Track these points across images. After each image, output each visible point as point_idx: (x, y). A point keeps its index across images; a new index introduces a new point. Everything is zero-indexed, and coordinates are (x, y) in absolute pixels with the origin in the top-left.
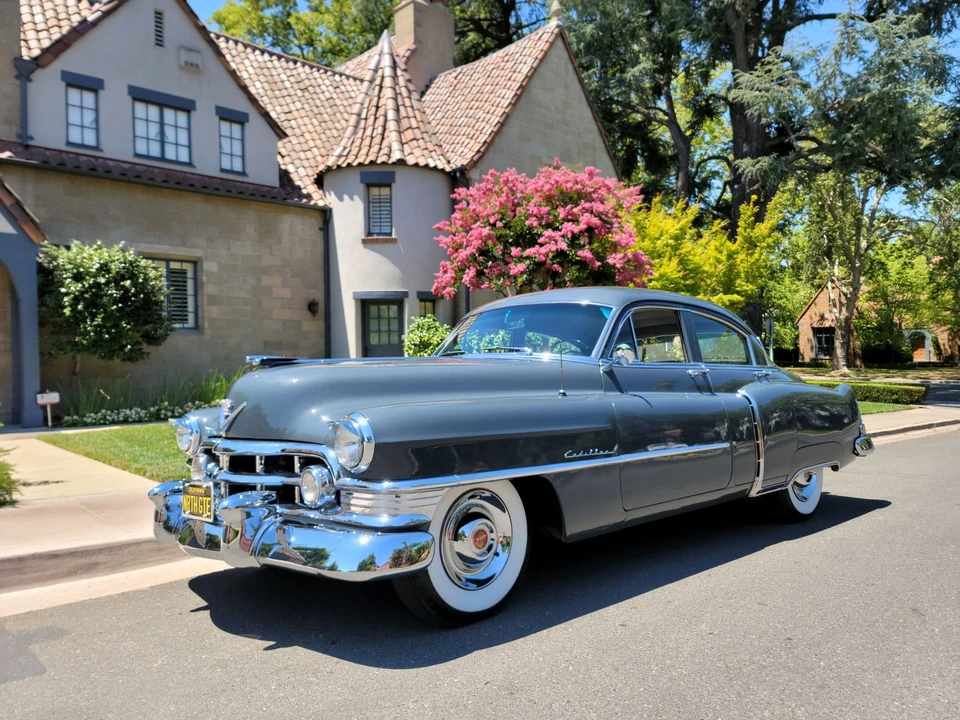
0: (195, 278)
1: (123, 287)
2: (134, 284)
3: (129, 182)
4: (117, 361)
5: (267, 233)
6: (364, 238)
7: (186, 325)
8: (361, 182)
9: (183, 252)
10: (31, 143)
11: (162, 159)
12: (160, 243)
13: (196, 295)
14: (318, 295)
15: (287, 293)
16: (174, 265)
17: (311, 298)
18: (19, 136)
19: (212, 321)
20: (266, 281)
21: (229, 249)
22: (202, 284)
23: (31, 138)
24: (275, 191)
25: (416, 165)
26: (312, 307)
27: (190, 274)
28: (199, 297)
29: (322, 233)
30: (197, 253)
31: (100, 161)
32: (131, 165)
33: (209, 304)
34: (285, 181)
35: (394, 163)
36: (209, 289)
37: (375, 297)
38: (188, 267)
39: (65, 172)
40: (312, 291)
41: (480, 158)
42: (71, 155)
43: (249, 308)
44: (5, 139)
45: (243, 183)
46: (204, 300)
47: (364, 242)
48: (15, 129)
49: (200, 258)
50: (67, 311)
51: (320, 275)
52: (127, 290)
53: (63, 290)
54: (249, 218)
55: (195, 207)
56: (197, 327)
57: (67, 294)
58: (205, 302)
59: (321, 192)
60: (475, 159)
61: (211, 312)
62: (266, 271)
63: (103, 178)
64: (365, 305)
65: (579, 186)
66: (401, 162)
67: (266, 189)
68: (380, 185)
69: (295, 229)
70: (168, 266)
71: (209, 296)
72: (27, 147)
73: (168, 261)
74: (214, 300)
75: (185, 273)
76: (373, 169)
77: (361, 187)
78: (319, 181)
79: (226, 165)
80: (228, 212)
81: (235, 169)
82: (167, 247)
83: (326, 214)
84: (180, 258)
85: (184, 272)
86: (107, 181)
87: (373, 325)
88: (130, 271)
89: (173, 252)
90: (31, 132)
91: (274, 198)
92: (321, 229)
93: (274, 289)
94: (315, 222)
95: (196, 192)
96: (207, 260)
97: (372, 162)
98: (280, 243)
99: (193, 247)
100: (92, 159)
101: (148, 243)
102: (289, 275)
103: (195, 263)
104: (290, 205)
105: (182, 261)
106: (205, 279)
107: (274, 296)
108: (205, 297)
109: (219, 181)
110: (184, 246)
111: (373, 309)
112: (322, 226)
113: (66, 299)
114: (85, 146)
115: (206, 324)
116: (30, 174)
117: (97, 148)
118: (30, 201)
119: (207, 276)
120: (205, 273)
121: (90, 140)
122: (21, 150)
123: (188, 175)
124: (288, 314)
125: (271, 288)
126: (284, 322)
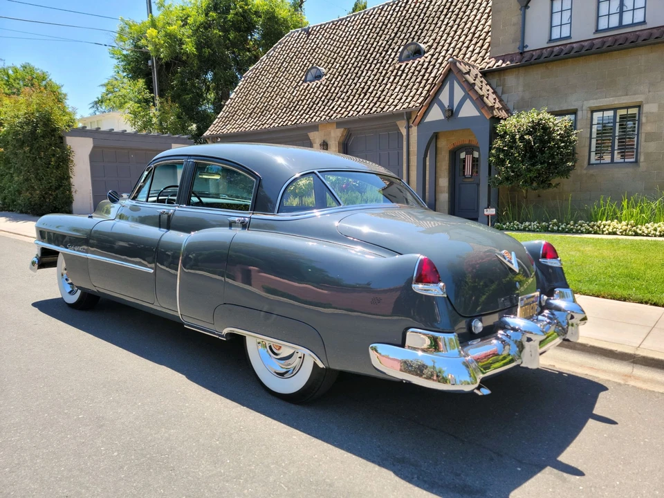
0: (639, 120)
7: (627, 160)
9: (625, 100)
10: (526, 50)
11: (620, 26)
12: (606, 97)
16: (623, 112)
18: (519, 48)
19: (648, 155)
22: (643, 124)
23: (527, 46)
28: (639, 136)
30: (638, 99)
32: (590, 42)
33: (646, 141)
36: (647, 128)
38: (634, 111)
39: (541, 63)
42: (548, 49)
44: (512, 53)
48: (518, 44)
49: (641, 102)
56: (636, 162)
58: (644, 140)
61: (647, 147)
63: (571, 57)
70: (615, 113)
71: (648, 134)
72: (522, 54)
73: (615, 109)
74: (651, 137)
84: (624, 105)
86: (564, 61)
90: (526, 43)
95: (636, 47)
96: (646, 103)
99: (635, 94)
100: (562, 47)
101: (596, 99)
103: (639, 107)
105: (627, 108)
106: (644, 120)
108: (643, 135)
110: (627, 95)
114: (561, 39)
115: (642, 158)
116: (522, 71)
117: (569, 37)
118: (521, 89)
119: (647, 117)
120: (644, 115)
121: (566, 33)
122: (518, 57)
123: (638, 33)
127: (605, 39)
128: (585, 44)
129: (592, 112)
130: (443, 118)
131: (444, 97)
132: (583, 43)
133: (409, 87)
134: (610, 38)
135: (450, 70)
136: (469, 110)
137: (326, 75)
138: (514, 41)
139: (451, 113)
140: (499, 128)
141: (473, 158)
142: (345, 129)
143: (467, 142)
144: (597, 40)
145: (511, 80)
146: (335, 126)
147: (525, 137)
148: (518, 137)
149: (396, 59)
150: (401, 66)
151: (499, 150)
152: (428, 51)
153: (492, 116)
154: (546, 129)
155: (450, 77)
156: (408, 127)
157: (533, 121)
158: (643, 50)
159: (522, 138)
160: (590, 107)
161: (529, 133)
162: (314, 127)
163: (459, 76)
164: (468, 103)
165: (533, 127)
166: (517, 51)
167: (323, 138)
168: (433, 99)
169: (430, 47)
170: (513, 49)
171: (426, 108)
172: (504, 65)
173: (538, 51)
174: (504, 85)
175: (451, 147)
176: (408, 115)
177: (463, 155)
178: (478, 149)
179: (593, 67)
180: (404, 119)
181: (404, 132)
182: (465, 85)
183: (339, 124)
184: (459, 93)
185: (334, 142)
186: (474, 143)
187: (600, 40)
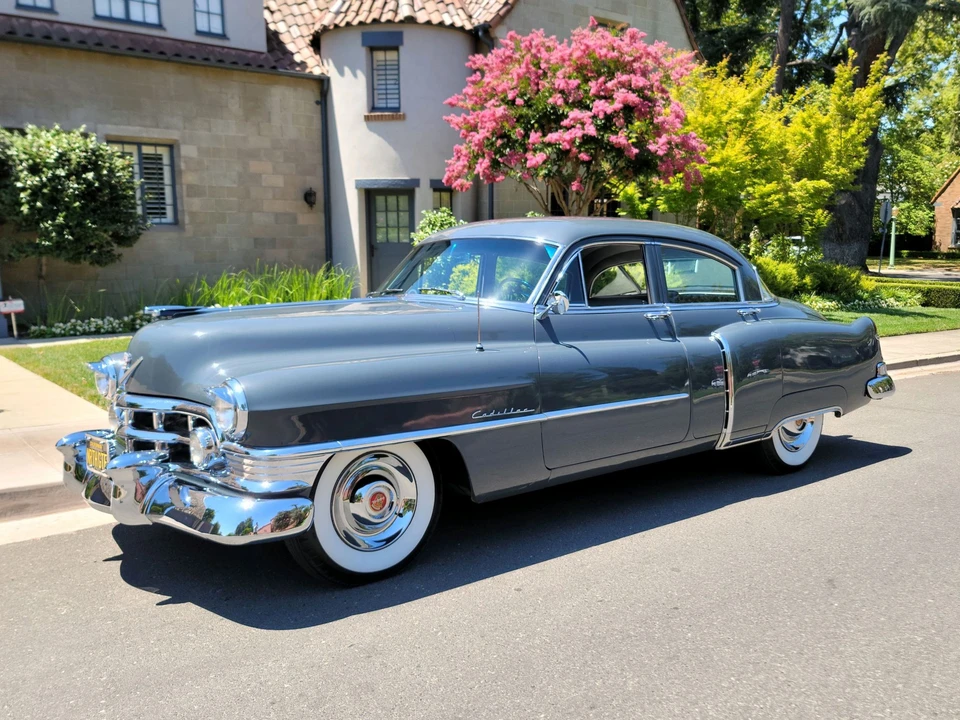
0: (172, 165)
1: (85, 180)
2: (98, 177)
3: (89, 50)
4: (85, 263)
5: (254, 109)
6: (366, 114)
7: (164, 220)
8: (363, 44)
9: (156, 134)
11: (127, 21)
12: (129, 124)
13: (173, 185)
14: (316, 183)
15: (279, 181)
16: (146, 150)
17: (308, 187)
19: (193, 214)
20: (255, 166)
21: (210, 130)
22: (180, 172)
24: (263, 57)
25: (429, 23)
26: (309, 197)
27: (166, 160)
28: (178, 187)
29: (319, 107)
30: (172, 135)
31: (56, 26)
32: (90, 30)
33: (188, 196)
34: (274, 43)
35: (401, 22)
36: (188, 178)
37: (381, 187)
38: (163, 152)
40: (308, 178)
41: (508, 12)
42: (22, 21)
43: (235, 199)
45: (223, 47)
46: (183, 190)
47: (367, 118)
49: (176, 141)
50: (25, 209)
51: (318, 158)
52: (89, 184)
53: (19, 185)
54: (232, 91)
55: (167, 79)
56: (176, 222)
57: (23, 189)
58: (185, 193)
59: (318, 57)
60: (501, 13)
61: (192, 204)
62: (253, 155)
63: (59, 47)
64: (371, 195)
65: (616, 54)
66: (410, 20)
67: (251, 55)
68: (385, 49)
69: (286, 103)
70: (140, 150)
71: (190, 187)
73: (139, 145)
74: (194, 191)
75: (161, 159)
76: (376, 29)
77: (362, 52)
78: (316, 43)
79: (203, 26)
80: (208, 85)
81: (214, 30)
82: (138, 128)
83: (323, 84)
84: (153, 141)
85: (159, 158)
86: (64, 50)
87: (380, 218)
89: (144, 135)
91: (261, 66)
92: (317, 103)
93: (264, 176)
94: (310, 95)
95: (168, 61)
96: (185, 143)
97: (375, 21)
98: (269, 121)
99: (167, 128)
100: (46, 24)
101: (115, 124)
102: (282, 160)
103: (171, 147)
104: (281, 74)
105: (155, 145)
106: (183, 166)
107: (264, 184)
108: (184, 187)
109: (194, 47)
110: (157, 126)
111: (380, 200)
112: (319, 99)
113: (22, 195)
114: (37, 8)
115: (187, 219)
117: (52, 11)
119: (185, 162)
120: (182, 160)
123: (158, 40)
124: (280, 206)
125: (260, 175)
126: (277, 215)
129: (109, 142)
144: (101, 32)
158: (170, 67)
160: (104, 135)
187: (106, 33)
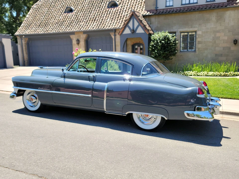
0: (195, 36)
1: (162, 43)
5: (220, 19)
7: (192, 50)
9: (191, 30)
10: (158, 9)
11: (189, 3)
12: (185, 28)
14: (238, 37)
15: (226, 38)
16: (190, 33)
17: (235, 39)
18: (155, 8)
19: (199, 49)
20: (218, 35)
21: (206, 27)
23: (158, 8)
24: (224, 4)
26: (235, 42)
30: (195, 29)
31: (172, 9)
32: (180, 8)
33: (198, 44)
36: (198, 39)
38: (194, 33)
39: (164, 14)
40: (236, 36)
42: (166, 10)
43: (211, 44)
44: (153, 9)
45: (213, 4)
48: (155, 6)
54: (213, 16)
55: (196, 15)
56: (195, 51)
61: (199, 46)
62: (218, 32)
69: (231, 15)
70: (188, 34)
71: (199, 42)
72: (156, 10)
73: (188, 32)
74: (199, 43)
80: (206, 15)
85: (193, 35)
88: (166, 38)
89: (188, 30)
90: (158, 6)
91: (222, 7)
93: (221, 37)
96: (198, 31)
98: (224, 21)
100: (170, 9)
101: (182, 29)
102: (227, 32)
104: (229, 7)
105: (192, 32)
106: (197, 37)
107: (220, 39)
108: (197, 42)
110: (192, 28)
114: (170, 6)
115: (197, 50)
116: (157, 16)
117: (172, 6)
118: (157, 23)
120: (197, 35)
121: (171, 4)
122: (155, 11)
123: (195, 6)
124: (225, 45)
125: (220, 37)
126: (224, 48)
127: (185, 8)
128: (178, 9)
129: (181, 33)
130: (130, 33)
131: (130, 24)
132: (177, 9)
133: (114, 19)
134: (186, 8)
135: (132, 15)
136: (140, 30)
137: (75, 11)
138: (154, 5)
139: (133, 31)
140: (152, 38)
141: (140, 48)
142: (87, 34)
143: (139, 42)
144: (182, 8)
145: (153, 19)
146: (83, 33)
147: (162, 42)
148: (159, 41)
149: (106, 7)
150: (109, 10)
151: (153, 46)
152: (119, 5)
153: (149, 33)
154: (168, 39)
155: (132, 17)
156: (115, 35)
157: (164, 36)
158: (197, 13)
159: (160, 42)
160: (180, 31)
161: (163, 40)
162: (73, 33)
163: (136, 17)
164: (140, 28)
165: (164, 38)
166: (155, 9)
167: (77, 38)
168: (126, 25)
169: (120, 3)
170: (153, 8)
171: (123, 29)
172: (150, 14)
173: (162, 10)
174: (150, 21)
175: (133, 44)
176: (115, 30)
177: (136, 47)
178: (143, 45)
179: (181, 17)
180: (113, 32)
181: (113, 37)
182: (139, 21)
183: (84, 32)
184: (136, 24)
185: (82, 40)
186: (141, 42)
187: (183, 8)
